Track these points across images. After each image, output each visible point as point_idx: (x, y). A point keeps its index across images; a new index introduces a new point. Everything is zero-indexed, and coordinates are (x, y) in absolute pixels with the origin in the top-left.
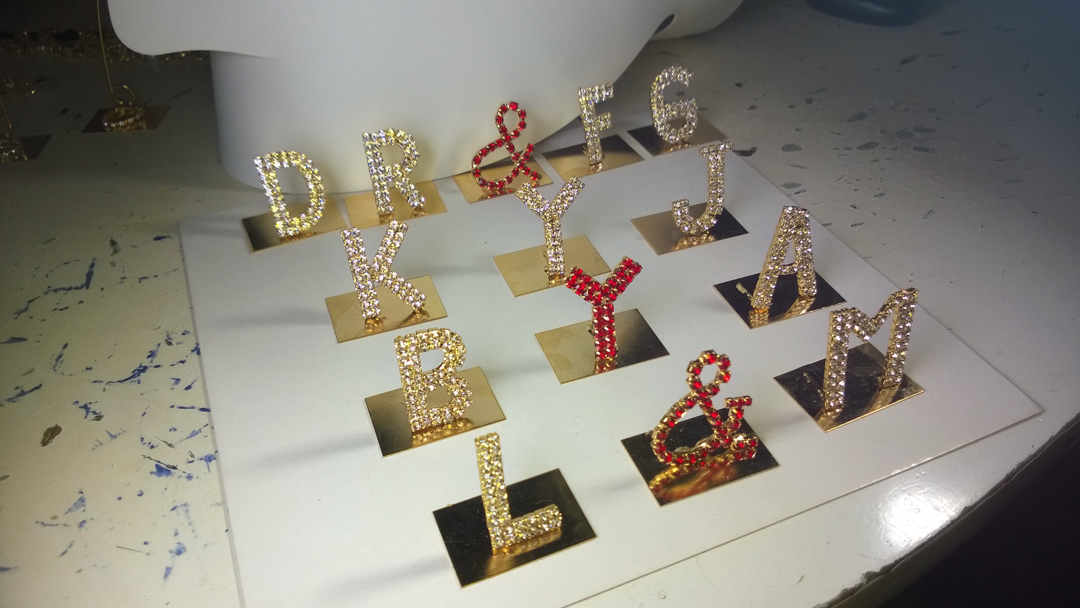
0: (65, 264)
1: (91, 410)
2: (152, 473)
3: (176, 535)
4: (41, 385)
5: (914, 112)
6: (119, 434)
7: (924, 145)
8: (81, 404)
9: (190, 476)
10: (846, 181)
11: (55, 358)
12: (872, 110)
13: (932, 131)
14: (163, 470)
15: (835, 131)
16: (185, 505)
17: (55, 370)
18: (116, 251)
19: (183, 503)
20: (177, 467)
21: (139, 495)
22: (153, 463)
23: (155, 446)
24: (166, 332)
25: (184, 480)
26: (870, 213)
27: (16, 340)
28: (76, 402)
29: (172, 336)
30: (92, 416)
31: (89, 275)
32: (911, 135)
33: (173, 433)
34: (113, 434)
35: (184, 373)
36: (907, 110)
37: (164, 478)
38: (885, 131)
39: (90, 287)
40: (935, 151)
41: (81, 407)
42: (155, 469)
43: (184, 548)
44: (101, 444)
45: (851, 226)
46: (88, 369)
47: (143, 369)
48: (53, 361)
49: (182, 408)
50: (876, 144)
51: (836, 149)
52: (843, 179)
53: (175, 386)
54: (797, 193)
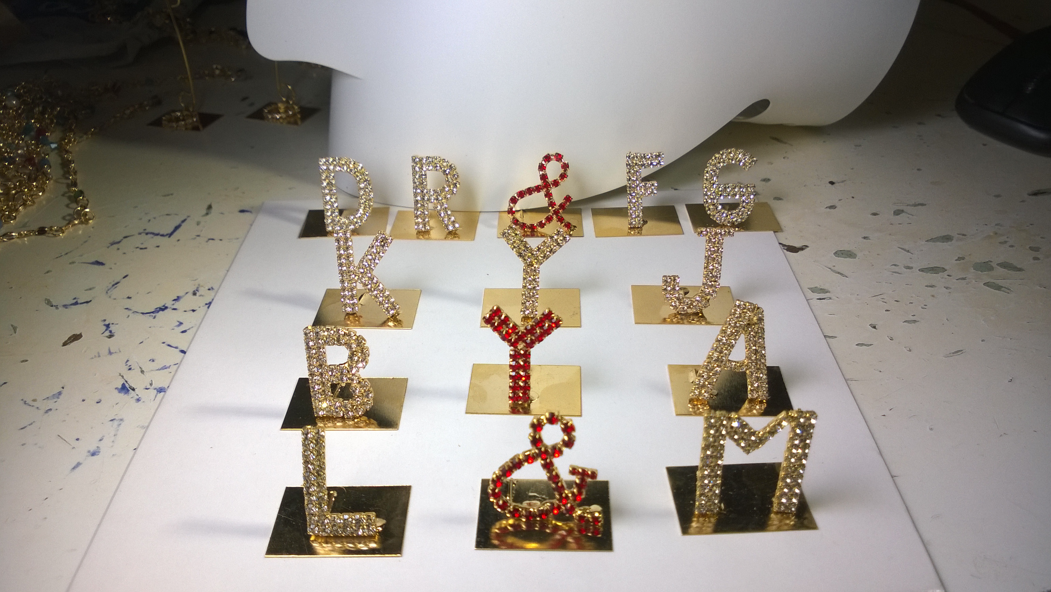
0: (167, 215)
1: (110, 329)
2: (117, 388)
3: (101, 440)
4: (91, 301)
5: (1012, 246)
6: (116, 352)
7: (1000, 282)
8: (107, 323)
9: (140, 399)
10: (882, 299)
11: (113, 283)
12: (964, 235)
13: (1020, 270)
14: (125, 389)
15: (906, 247)
16: (121, 420)
17: (107, 293)
18: (207, 214)
19: (120, 418)
20: (136, 390)
21: (97, 403)
22: (122, 381)
23: (132, 369)
24: (199, 285)
25: (133, 401)
26: (888, 336)
27: (98, 263)
28: (105, 320)
29: (200, 289)
30: (107, 333)
31: (177, 228)
32: (991, 269)
33: (151, 363)
34: (112, 351)
35: (189, 320)
36: (1006, 242)
37: (122, 395)
38: (963, 258)
39: (172, 236)
40: (1008, 291)
41: (104, 325)
42: (120, 387)
43: (99, 452)
44: (99, 356)
45: (857, 345)
46: (129, 298)
47: (164, 308)
48: (111, 285)
49: (169, 345)
50: (944, 270)
51: (895, 265)
52: (882, 296)
53: (176, 328)
54: (820, 299)
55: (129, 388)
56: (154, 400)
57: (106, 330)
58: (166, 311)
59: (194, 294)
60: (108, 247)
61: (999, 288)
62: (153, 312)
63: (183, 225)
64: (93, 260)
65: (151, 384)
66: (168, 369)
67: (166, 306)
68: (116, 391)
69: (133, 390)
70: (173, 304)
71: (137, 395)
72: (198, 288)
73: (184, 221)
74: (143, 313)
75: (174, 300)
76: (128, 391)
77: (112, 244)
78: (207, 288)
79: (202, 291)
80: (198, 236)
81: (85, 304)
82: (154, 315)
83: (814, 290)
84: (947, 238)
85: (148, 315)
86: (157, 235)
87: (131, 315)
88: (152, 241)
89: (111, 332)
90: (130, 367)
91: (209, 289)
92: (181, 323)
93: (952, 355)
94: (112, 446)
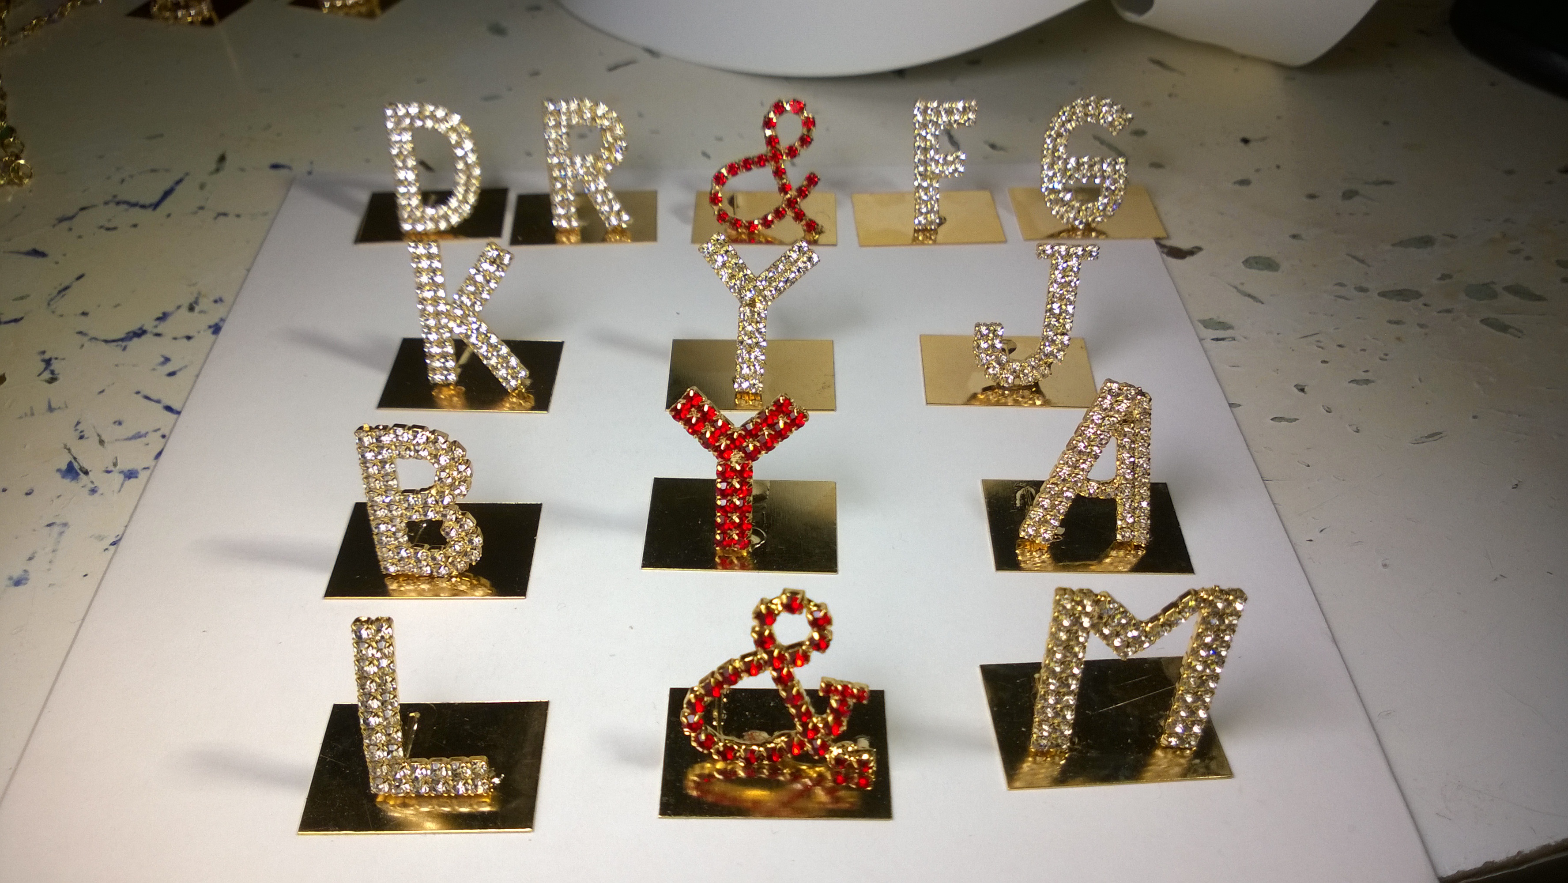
0: (152, 170)
1: (52, 368)
2: (59, 470)
3: (30, 559)
4: (22, 318)
5: (1528, 258)
6: (59, 408)
7: (1506, 319)
8: (47, 356)
9: (96, 489)
10: (1318, 341)
11: (60, 288)
12: (1453, 237)
13: (1540, 298)
14: (72, 471)
15: (1360, 254)
16: (65, 525)
17: (49, 304)
18: (217, 170)
19: (64, 521)
20: (90, 473)
21: (27, 494)
22: (68, 458)
23: (86, 436)
24: (199, 293)
25: (86, 491)
26: (1323, 406)
27: (36, 253)
28: (44, 352)
29: (201, 300)
30: (47, 375)
31: (167, 194)
32: (1494, 295)
33: (116, 427)
34: (53, 405)
35: (180, 353)
36: (1517, 251)
37: (67, 482)
38: (1450, 277)
39: (159, 209)
40: (1520, 334)
41: (43, 360)
42: (64, 467)
43: (27, 579)
44: (32, 414)
45: (1272, 419)
46: (84, 314)
47: (140, 333)
48: (55, 292)
49: (147, 398)
50: (1417, 295)
51: (1341, 285)
52: (1316, 338)
53: (159, 367)
54: (1217, 340)
55: (79, 471)
56: (120, 491)
57: (45, 369)
58: (144, 338)
59: (191, 309)
60: (54, 226)
61: (1504, 328)
62: (122, 340)
63: (180, 189)
64: (29, 247)
65: (115, 465)
66: (143, 439)
67: (144, 328)
68: (58, 475)
69: (86, 473)
70: (156, 327)
71: (92, 482)
72: (197, 298)
73: (179, 182)
74: (106, 341)
75: (158, 319)
76: (78, 474)
77: (61, 220)
78: (212, 299)
79: (205, 303)
80: (202, 208)
81: (13, 324)
82: (124, 344)
83: (1208, 324)
84: (1426, 242)
85: (115, 344)
86: (134, 205)
87: (88, 344)
88: (123, 217)
89: (52, 372)
90: (82, 434)
91: (216, 302)
92: (167, 360)
93: (1424, 439)
94: (49, 570)
